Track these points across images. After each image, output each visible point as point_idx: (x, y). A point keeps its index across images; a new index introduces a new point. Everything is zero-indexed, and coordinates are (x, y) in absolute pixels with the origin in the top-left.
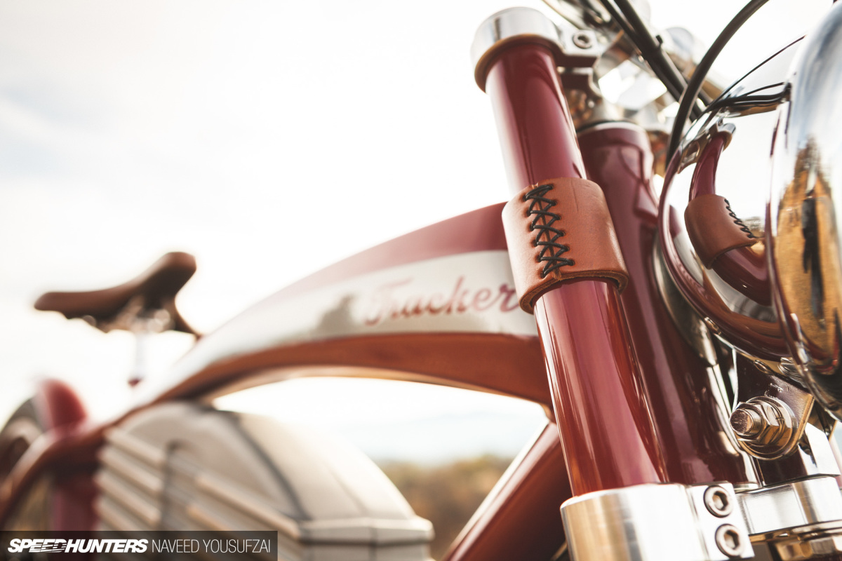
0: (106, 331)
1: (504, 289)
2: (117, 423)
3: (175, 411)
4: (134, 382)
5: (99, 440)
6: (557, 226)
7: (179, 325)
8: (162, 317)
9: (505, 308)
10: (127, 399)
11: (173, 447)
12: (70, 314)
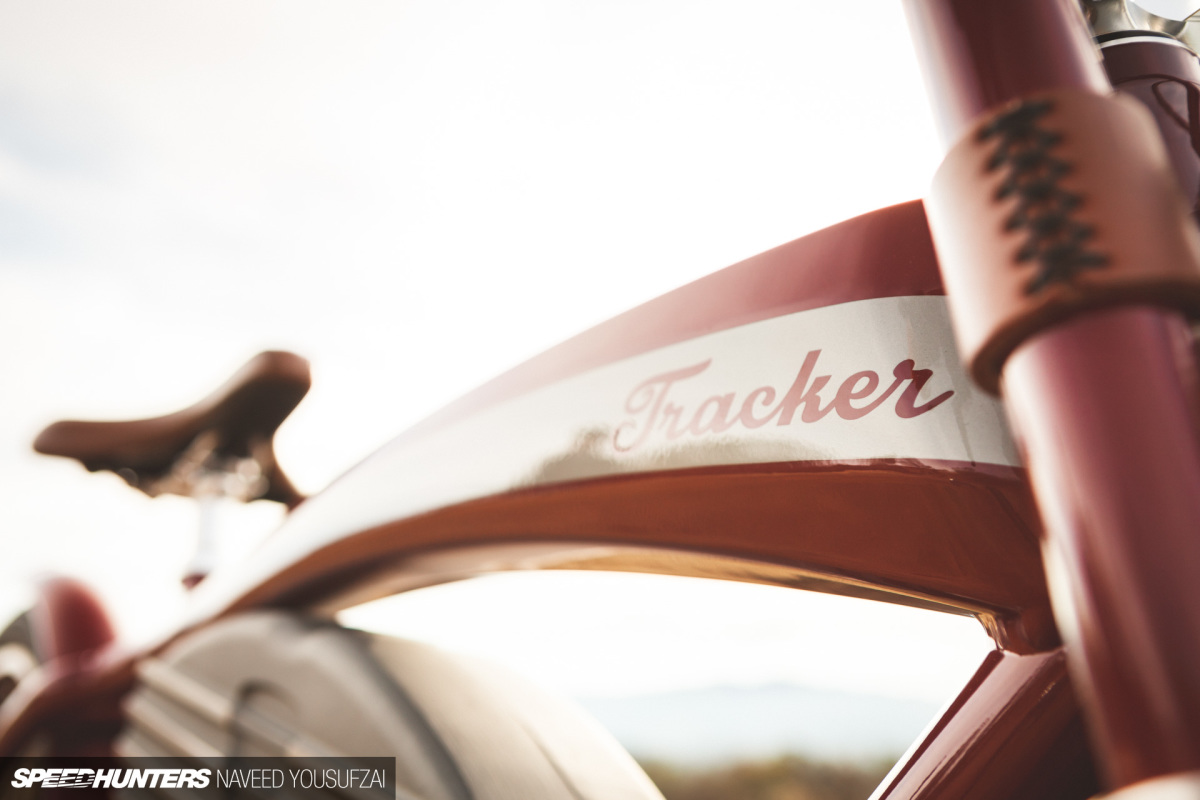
0: (153, 494)
1: (904, 369)
2: (157, 652)
3: (256, 627)
4: (194, 580)
5: (127, 679)
6: (1070, 185)
7: (278, 490)
8: (247, 472)
9: (907, 409)
10: (177, 610)
11: (249, 692)
12: (93, 463)
